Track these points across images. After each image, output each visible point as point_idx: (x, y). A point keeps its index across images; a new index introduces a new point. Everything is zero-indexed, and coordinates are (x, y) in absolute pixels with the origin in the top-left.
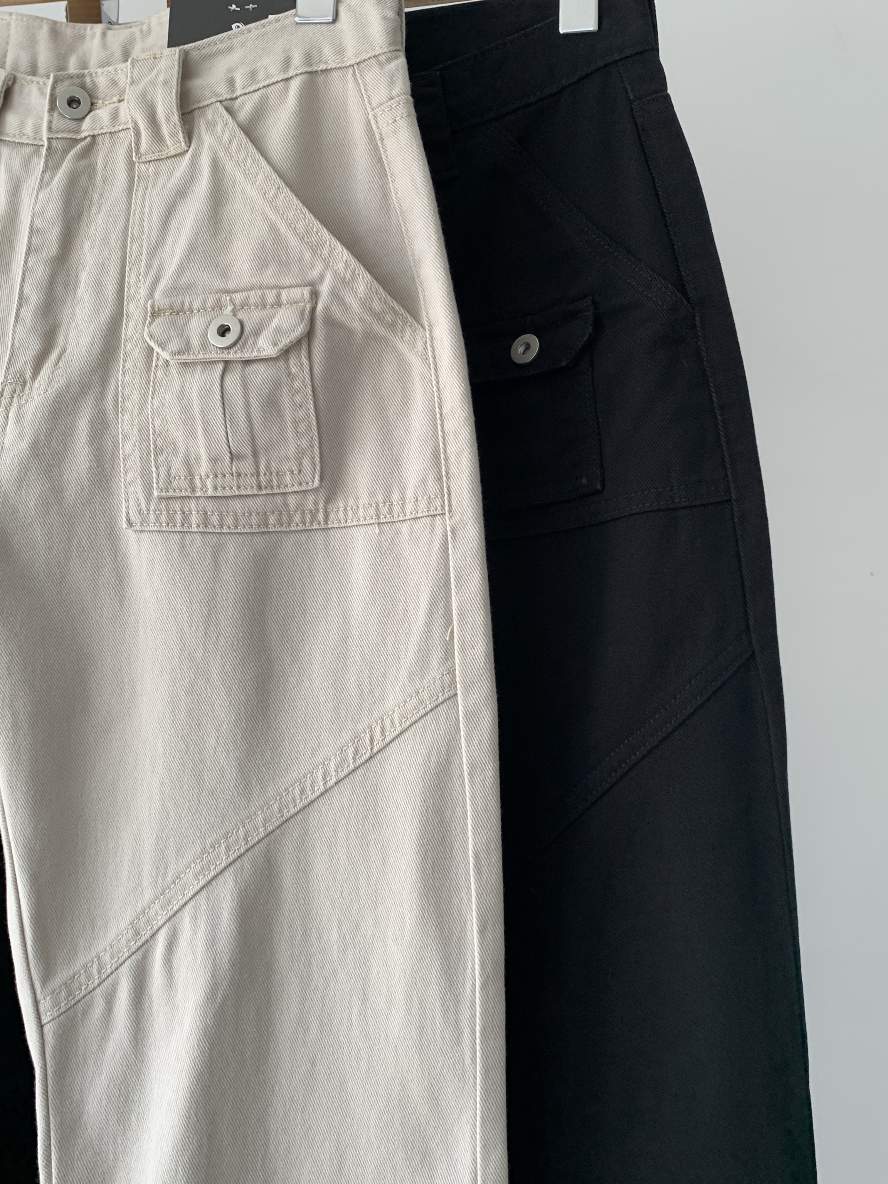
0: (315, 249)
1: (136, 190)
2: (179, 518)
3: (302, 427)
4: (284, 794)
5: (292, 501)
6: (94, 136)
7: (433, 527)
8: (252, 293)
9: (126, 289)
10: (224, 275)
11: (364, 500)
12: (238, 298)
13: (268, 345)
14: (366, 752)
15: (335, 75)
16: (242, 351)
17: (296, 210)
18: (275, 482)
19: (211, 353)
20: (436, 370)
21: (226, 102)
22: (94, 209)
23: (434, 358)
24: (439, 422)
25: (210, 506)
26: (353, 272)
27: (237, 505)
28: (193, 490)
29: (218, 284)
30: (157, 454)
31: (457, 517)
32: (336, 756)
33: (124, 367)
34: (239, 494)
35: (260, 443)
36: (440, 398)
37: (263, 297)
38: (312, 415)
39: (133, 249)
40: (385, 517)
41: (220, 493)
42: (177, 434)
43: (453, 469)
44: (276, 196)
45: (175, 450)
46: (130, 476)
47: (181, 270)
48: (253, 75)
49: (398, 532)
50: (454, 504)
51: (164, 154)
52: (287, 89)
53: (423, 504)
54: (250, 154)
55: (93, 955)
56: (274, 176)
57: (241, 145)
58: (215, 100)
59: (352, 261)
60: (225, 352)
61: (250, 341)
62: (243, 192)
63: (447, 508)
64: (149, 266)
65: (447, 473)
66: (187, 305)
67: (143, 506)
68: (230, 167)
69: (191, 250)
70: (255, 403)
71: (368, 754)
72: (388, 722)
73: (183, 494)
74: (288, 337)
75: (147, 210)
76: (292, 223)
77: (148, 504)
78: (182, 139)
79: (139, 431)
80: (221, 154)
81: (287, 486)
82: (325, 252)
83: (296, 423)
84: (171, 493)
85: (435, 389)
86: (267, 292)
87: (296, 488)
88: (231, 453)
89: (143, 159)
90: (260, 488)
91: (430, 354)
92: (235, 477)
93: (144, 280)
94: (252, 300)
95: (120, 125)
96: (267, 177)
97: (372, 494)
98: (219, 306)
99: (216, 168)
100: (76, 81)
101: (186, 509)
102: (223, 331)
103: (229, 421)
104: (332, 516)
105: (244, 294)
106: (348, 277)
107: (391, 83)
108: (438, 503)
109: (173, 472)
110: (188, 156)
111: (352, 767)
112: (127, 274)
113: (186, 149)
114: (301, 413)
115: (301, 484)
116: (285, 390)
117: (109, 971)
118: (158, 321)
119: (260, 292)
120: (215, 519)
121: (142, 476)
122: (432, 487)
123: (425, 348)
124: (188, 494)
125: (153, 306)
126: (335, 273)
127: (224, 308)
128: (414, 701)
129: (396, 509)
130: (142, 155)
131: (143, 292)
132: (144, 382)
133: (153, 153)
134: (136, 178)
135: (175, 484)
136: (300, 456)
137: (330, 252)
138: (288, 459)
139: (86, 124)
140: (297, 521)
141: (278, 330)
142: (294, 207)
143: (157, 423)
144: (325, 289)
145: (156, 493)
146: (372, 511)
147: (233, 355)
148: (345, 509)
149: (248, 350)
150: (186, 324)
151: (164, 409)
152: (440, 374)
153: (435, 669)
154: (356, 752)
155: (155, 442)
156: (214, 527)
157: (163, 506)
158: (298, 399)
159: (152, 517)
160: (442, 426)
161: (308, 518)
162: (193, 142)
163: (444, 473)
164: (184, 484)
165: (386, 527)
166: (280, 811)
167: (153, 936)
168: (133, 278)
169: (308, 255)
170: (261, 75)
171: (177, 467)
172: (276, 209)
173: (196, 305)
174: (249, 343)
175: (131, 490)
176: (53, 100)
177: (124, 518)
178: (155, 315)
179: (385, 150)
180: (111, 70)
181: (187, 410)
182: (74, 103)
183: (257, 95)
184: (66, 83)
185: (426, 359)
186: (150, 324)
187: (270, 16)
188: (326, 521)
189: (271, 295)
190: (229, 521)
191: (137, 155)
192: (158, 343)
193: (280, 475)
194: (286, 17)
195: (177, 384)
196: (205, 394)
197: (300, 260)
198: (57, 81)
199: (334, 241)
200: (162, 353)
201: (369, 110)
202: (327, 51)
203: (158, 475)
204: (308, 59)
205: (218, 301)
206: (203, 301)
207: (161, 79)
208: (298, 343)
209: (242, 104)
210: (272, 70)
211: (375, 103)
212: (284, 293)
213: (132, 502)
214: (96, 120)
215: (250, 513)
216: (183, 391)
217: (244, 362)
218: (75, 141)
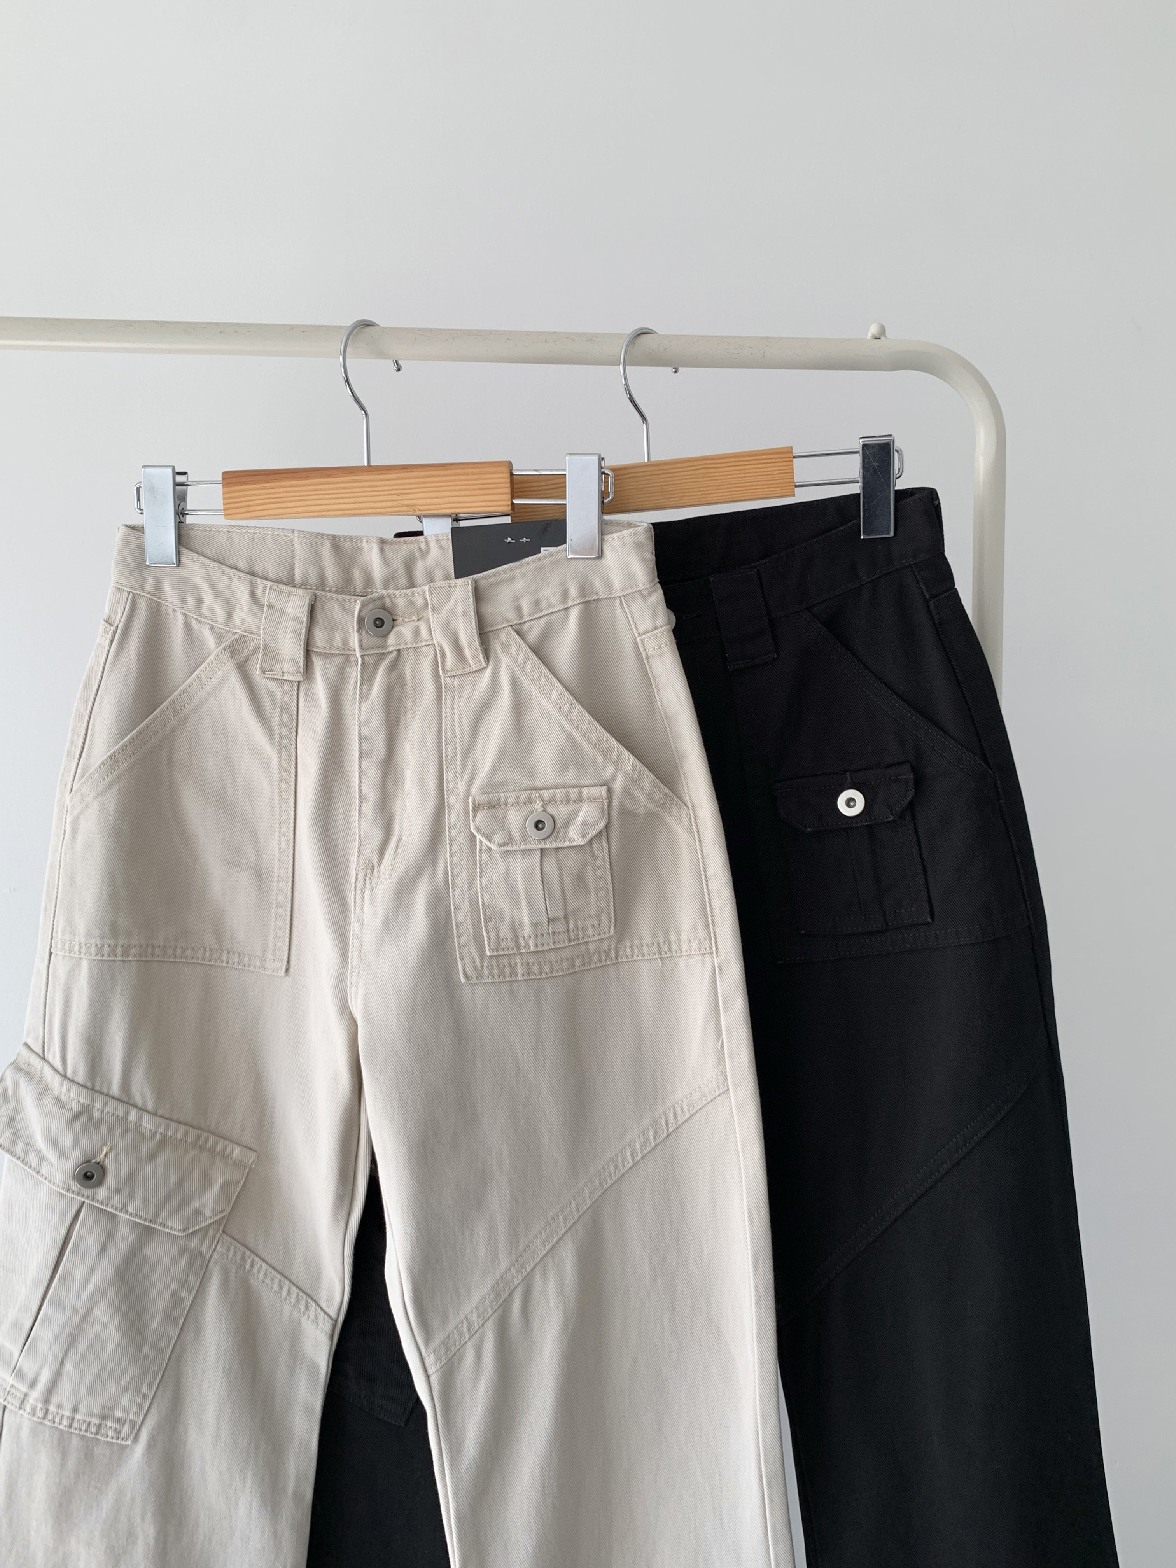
0: (606, 754)
1: (445, 700)
2: (507, 970)
3: (602, 893)
4: (602, 1171)
5: (592, 947)
6: (399, 650)
7: (703, 962)
8: (558, 791)
9: (445, 784)
10: (531, 774)
11: (647, 940)
12: (546, 794)
13: (579, 838)
14: (663, 1132)
15: (604, 602)
16: (556, 841)
17: (589, 724)
18: (581, 935)
19: (530, 843)
20: (700, 841)
21: (516, 626)
22: (409, 715)
23: (698, 832)
24: (706, 880)
25: (531, 960)
26: (639, 774)
27: (552, 956)
28: (518, 948)
29: (527, 783)
30: (487, 921)
31: (723, 956)
32: (640, 1137)
33: (451, 850)
34: (554, 947)
35: (570, 908)
36: (706, 863)
37: (567, 794)
38: (609, 883)
39: (448, 751)
40: (666, 953)
41: (540, 949)
42: (505, 906)
44: (571, 711)
45: (502, 919)
46: (463, 939)
47: (494, 770)
48: (537, 603)
49: (676, 965)
50: (720, 945)
51: (467, 670)
52: (567, 618)
53: (695, 944)
54: (543, 674)
55: (463, 1317)
56: (567, 694)
57: (535, 666)
58: (507, 625)
59: (638, 764)
60: (542, 843)
61: (562, 833)
62: (539, 704)
63: (714, 948)
64: (464, 766)
65: (713, 923)
66: (502, 800)
67: (478, 963)
68: (526, 683)
69: (501, 755)
70: (567, 880)
71: (665, 1134)
72: (679, 1110)
73: (511, 952)
74: (594, 829)
75: (456, 717)
76: (585, 734)
77: (482, 962)
78: (482, 660)
79: (470, 903)
80: (518, 673)
81: (589, 937)
82: (615, 755)
83: (597, 890)
84: (501, 952)
85: (702, 855)
86: (570, 790)
87: (596, 938)
88: (548, 918)
89: (449, 675)
90: (570, 941)
91: (695, 829)
92: (551, 936)
93: (461, 778)
94: (558, 797)
95: (421, 642)
96: (561, 695)
97: (654, 935)
98: (530, 801)
99: (515, 684)
100: (378, 603)
101: (513, 963)
102: (539, 825)
103: (548, 895)
104: (621, 953)
105: (551, 791)
106: (636, 777)
107: (654, 616)
108: (707, 944)
109: (502, 935)
110: (488, 673)
111: (653, 1144)
112: (445, 771)
113: (485, 666)
114: (601, 883)
115: (600, 934)
116: (589, 868)
117: (477, 1327)
118: (480, 815)
119: (564, 790)
120: (535, 969)
121: (475, 938)
122: (701, 931)
123: (690, 824)
124: (515, 951)
125: (474, 802)
126: (625, 774)
127: (534, 803)
128: (699, 1093)
129: (674, 947)
130: (448, 672)
131: (461, 787)
132: (471, 864)
133: (458, 670)
134: (443, 689)
135: (504, 944)
136: (600, 914)
137: (619, 757)
138: (590, 917)
139: (392, 639)
140: (596, 960)
141: (584, 824)
142: (587, 721)
143: (486, 897)
144: (618, 786)
145: (488, 954)
146: (655, 949)
147: (550, 845)
148: (632, 948)
149: (561, 841)
150: (505, 817)
151: (492, 886)
152: (704, 845)
153: (711, 1071)
154: (656, 1133)
155: (485, 912)
156: (535, 974)
157: (494, 962)
158: (599, 873)
159: (486, 972)
160: (709, 884)
161: (604, 959)
162: (491, 661)
163: (710, 922)
164: (511, 944)
165: (666, 961)
166: (601, 1184)
167: (510, 1295)
168: (451, 775)
169: (600, 759)
170: (544, 604)
171: (505, 931)
172: (571, 722)
173: (511, 800)
174: (561, 834)
175: (465, 951)
176: (361, 621)
177: (461, 974)
178: (476, 809)
179: (651, 667)
180: (408, 591)
181: (512, 888)
182: (379, 623)
183: (542, 622)
184: (371, 606)
185: (692, 832)
186: (474, 817)
187: (542, 549)
188: (616, 958)
189: (574, 793)
190: (547, 969)
191: (443, 670)
192: (483, 835)
193: (584, 929)
194: (558, 552)
195: (501, 867)
196: (528, 876)
197: (594, 762)
198: (363, 605)
199: (621, 748)
200: (484, 840)
201: (636, 635)
202: (598, 584)
203: (489, 938)
204: (583, 590)
205: (530, 797)
206: (518, 798)
207: (460, 608)
208: (600, 833)
209: (531, 628)
210: (554, 600)
211: (641, 629)
212: (585, 791)
213: (467, 961)
214: (399, 636)
215: (562, 961)
216: (507, 874)
217: (557, 849)
218: (382, 656)
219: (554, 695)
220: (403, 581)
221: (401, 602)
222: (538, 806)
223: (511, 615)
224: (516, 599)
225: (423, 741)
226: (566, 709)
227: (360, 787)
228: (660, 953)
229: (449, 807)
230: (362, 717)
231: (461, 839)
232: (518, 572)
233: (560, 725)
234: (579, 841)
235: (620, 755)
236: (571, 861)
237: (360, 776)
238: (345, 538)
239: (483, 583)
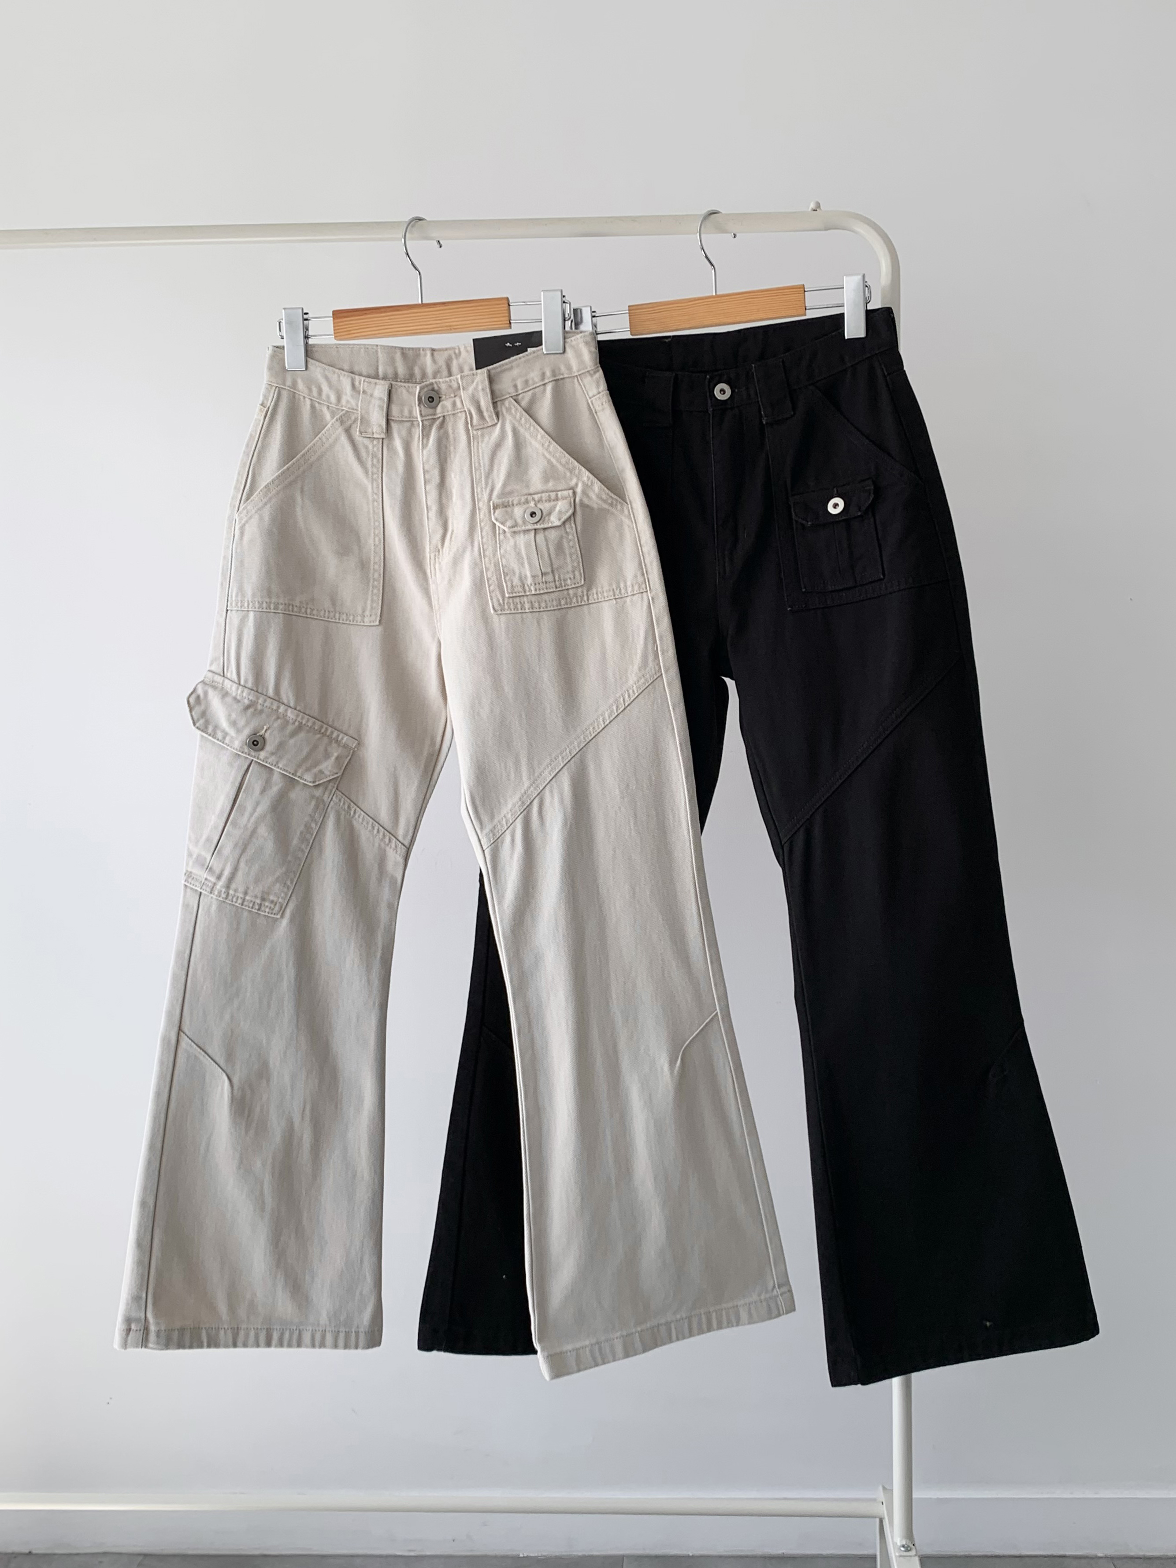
0: (571, 471)
1: (473, 444)
2: (519, 606)
3: (574, 557)
4: (584, 730)
5: (571, 592)
6: (444, 416)
7: (642, 598)
8: (543, 495)
9: (476, 495)
10: (527, 486)
11: (606, 588)
12: (536, 497)
13: (557, 521)
15: (567, 380)
16: (543, 523)
17: (560, 453)
18: (563, 585)
19: (528, 526)
20: (636, 523)
21: (514, 397)
22: (452, 456)
23: (634, 517)
24: (640, 548)
25: (533, 599)
26: (592, 482)
27: (546, 597)
28: (525, 592)
29: (526, 491)
30: (505, 576)
31: (654, 593)
32: (607, 711)
33: (481, 535)
34: (547, 591)
35: (555, 566)
36: (639, 536)
37: (549, 496)
38: (578, 551)
39: (477, 475)
40: (618, 595)
41: (538, 592)
42: (515, 565)
43: (649, 570)
44: (549, 446)
45: (514, 573)
46: (492, 588)
47: (504, 485)
48: (526, 382)
49: (625, 602)
50: (652, 588)
51: (486, 425)
52: (545, 390)
53: (636, 587)
54: (532, 425)
55: (503, 815)
56: (547, 436)
57: (526, 420)
58: (509, 396)
59: (590, 475)
60: (535, 525)
61: (547, 518)
62: (531, 443)
63: (648, 588)
64: (487, 483)
65: (646, 572)
66: (511, 502)
67: (501, 601)
68: (522, 430)
69: (509, 475)
70: (551, 549)
71: (623, 708)
72: (631, 691)
73: (520, 594)
74: (566, 516)
75: (481, 455)
76: (559, 460)
77: (503, 600)
78: (495, 418)
79: (495, 565)
80: (517, 425)
81: (569, 585)
82: (577, 471)
83: (571, 555)
84: (514, 595)
85: (636, 532)
86: (551, 493)
87: (573, 586)
88: (542, 573)
89: (475, 428)
90: (556, 588)
91: (632, 516)
92: (544, 584)
93: (485, 490)
94: (544, 499)
95: (457, 409)
96: (542, 437)
97: (610, 585)
98: (527, 502)
99: (515, 432)
100: (430, 388)
101: (522, 602)
102: (533, 514)
103: (540, 558)
104: (591, 597)
105: (539, 495)
106: (590, 484)
107: (598, 386)
108: (644, 586)
109: (514, 584)
110: (499, 426)
111: (616, 714)
112: (475, 488)
113: (497, 422)
114: (573, 550)
115: (575, 584)
116: (565, 540)
117: (511, 822)
118: (497, 512)
119: (547, 494)
120: (536, 605)
121: (499, 587)
122: (640, 579)
124: (523, 594)
125: (494, 504)
126: (583, 482)
127: (530, 503)
128: (643, 680)
129: (623, 591)
131: (486, 497)
132: (494, 541)
133: (480, 425)
134: (472, 438)
135: (516, 590)
136: (574, 570)
137: (579, 473)
138: (568, 572)
139: (439, 409)
140: (574, 601)
141: (560, 512)
143: (504, 560)
144: (579, 490)
145: (507, 595)
146: (611, 593)
147: (539, 526)
148: (597, 593)
149: (546, 523)
150: (512, 512)
151: (507, 555)
152: (638, 525)
153: (651, 664)
154: (617, 707)
155: (503, 571)
156: (536, 608)
157: (511, 601)
158: (571, 544)
159: (506, 607)
160: (642, 549)
161: (579, 600)
162: (500, 418)
163: (645, 572)
164: (520, 589)
165: (618, 600)
166: (584, 739)
167: (531, 803)
168: (479, 489)
169: (568, 474)
170: (530, 382)
171: (516, 581)
172: (550, 453)
173: (515, 502)
174: (546, 520)
175: (493, 595)
176: (420, 399)
177: (491, 609)
178: (495, 508)
179: (598, 418)
180: (447, 379)
181: (519, 554)
182: (431, 399)
183: (530, 393)
184: (426, 389)
185: (630, 518)
186: (494, 513)
187: (529, 349)
188: (588, 600)
189: (553, 495)
190: (543, 605)
191: (472, 425)
192: (500, 522)
193: (565, 580)
194: (538, 351)
195: (512, 542)
196: (527, 546)
197: (565, 477)
198: (421, 389)
199: (580, 466)
200: (502, 526)
201: (588, 398)
202: (563, 368)
203: (507, 586)
204: (554, 373)
205: (527, 499)
206: (520, 500)
207: (480, 387)
208: (570, 517)
209: (523, 398)
210: (536, 379)
211: (591, 395)
212: (559, 493)
213: (495, 600)
214: (444, 407)
215: (553, 601)
216: (515, 545)
217: (545, 529)
218: (434, 420)
219: (539, 436)
220: (445, 373)
221: (443, 387)
222: (532, 504)
223: (512, 391)
224: (514, 380)
225: (462, 471)
226: (546, 445)
227: (426, 502)
228: (614, 595)
229: (479, 509)
230: (424, 459)
231: (487, 528)
232: (514, 364)
233: (543, 455)
234: (558, 523)
235: (580, 471)
236: (553, 535)
237: (426, 496)
238: (409, 349)
239: (493, 372)
